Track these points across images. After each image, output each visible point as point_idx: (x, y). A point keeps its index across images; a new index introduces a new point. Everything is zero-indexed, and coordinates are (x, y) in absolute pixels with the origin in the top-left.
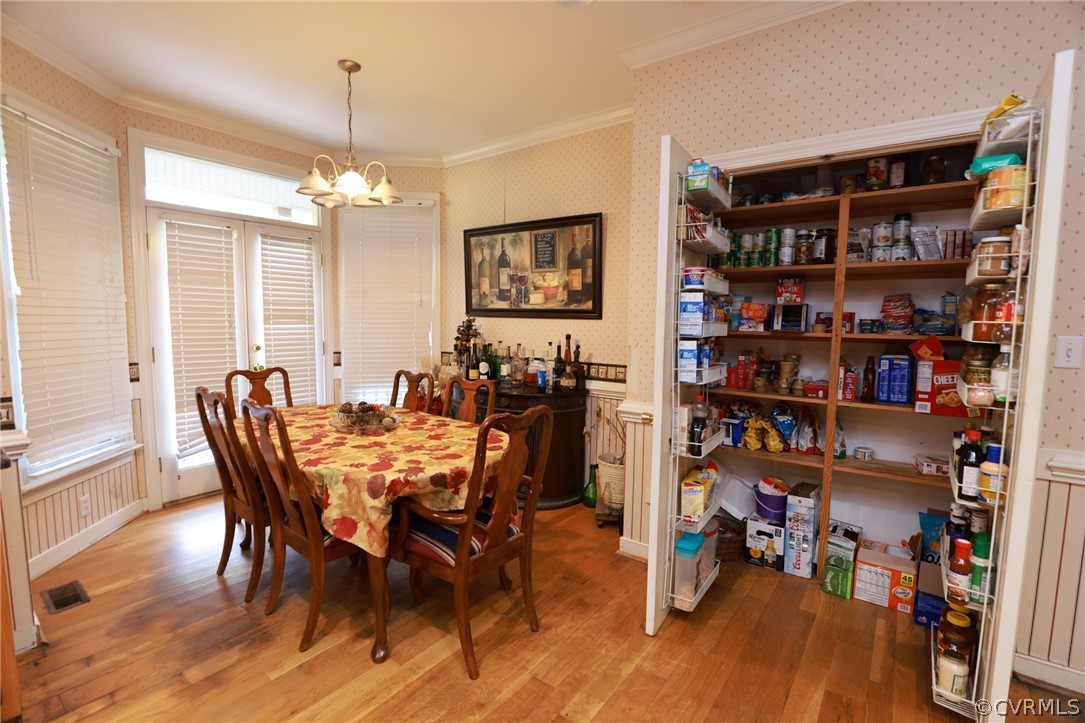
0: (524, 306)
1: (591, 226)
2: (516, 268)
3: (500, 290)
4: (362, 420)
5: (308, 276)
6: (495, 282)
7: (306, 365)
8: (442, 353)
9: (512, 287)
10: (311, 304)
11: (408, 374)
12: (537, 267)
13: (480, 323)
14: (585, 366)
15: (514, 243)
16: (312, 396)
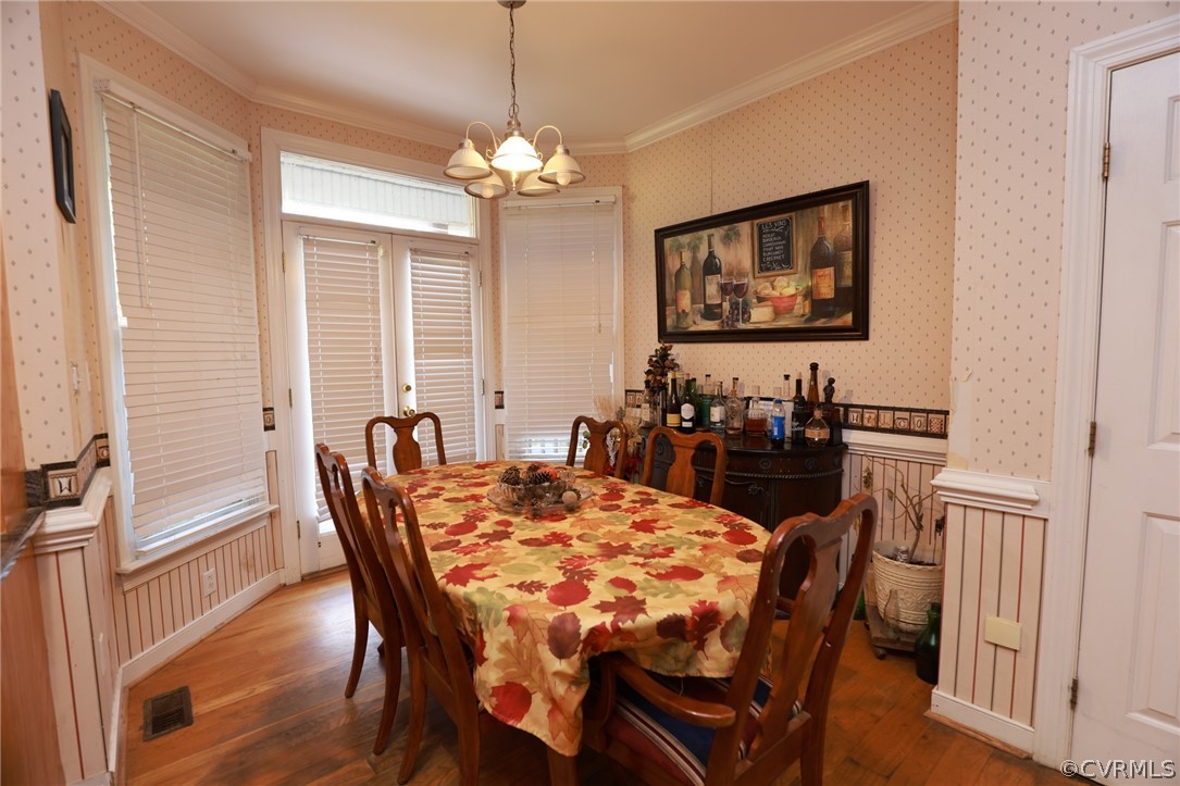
0: (741, 326)
1: (850, 202)
2: (730, 273)
3: (706, 306)
4: (534, 496)
5: (465, 299)
6: (699, 295)
7: (463, 408)
8: (627, 391)
9: (723, 300)
10: (469, 334)
11: (590, 422)
12: (761, 270)
13: (679, 351)
14: (842, 409)
15: (727, 239)
16: (470, 445)
